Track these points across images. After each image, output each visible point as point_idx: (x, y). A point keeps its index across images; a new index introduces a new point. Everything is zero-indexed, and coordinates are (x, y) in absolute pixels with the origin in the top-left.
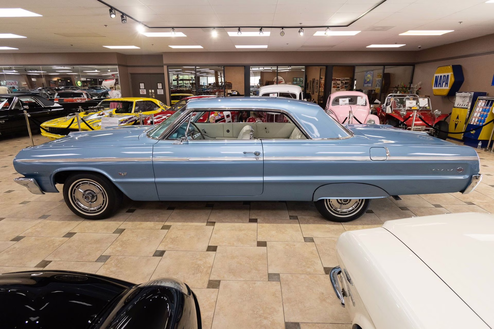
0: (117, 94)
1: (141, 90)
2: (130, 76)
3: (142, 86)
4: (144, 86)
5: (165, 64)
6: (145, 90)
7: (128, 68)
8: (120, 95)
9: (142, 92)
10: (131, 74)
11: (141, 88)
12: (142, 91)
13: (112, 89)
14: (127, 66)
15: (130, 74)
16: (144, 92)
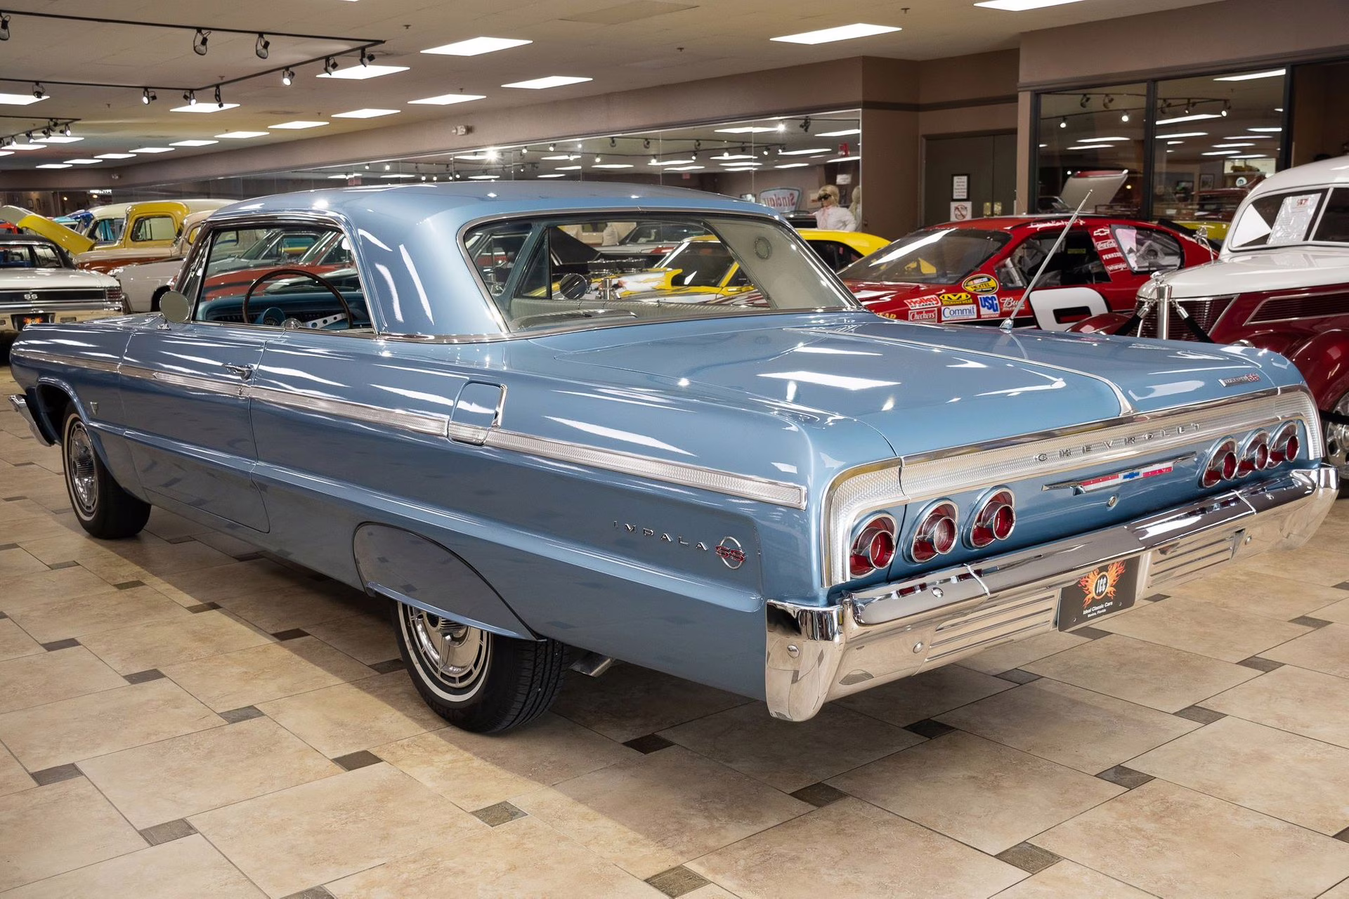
0: (840, 221)
1: (953, 205)
2: (923, 145)
3: (960, 185)
4: (966, 187)
5: (1026, 87)
6: (969, 205)
7: (921, 114)
8: (852, 226)
9: (957, 212)
10: (929, 138)
11: (955, 197)
12: (957, 208)
13: (825, 203)
14: (918, 108)
15: (924, 140)
16: (964, 213)
